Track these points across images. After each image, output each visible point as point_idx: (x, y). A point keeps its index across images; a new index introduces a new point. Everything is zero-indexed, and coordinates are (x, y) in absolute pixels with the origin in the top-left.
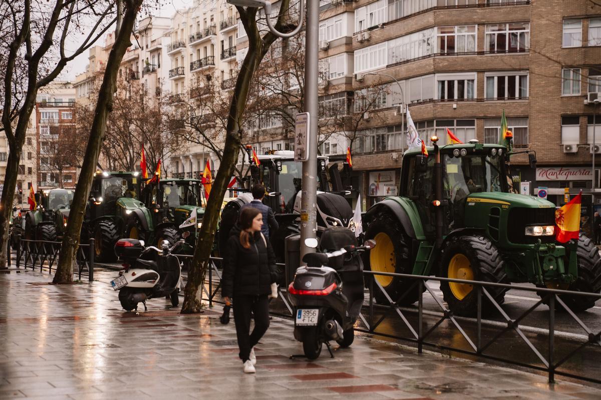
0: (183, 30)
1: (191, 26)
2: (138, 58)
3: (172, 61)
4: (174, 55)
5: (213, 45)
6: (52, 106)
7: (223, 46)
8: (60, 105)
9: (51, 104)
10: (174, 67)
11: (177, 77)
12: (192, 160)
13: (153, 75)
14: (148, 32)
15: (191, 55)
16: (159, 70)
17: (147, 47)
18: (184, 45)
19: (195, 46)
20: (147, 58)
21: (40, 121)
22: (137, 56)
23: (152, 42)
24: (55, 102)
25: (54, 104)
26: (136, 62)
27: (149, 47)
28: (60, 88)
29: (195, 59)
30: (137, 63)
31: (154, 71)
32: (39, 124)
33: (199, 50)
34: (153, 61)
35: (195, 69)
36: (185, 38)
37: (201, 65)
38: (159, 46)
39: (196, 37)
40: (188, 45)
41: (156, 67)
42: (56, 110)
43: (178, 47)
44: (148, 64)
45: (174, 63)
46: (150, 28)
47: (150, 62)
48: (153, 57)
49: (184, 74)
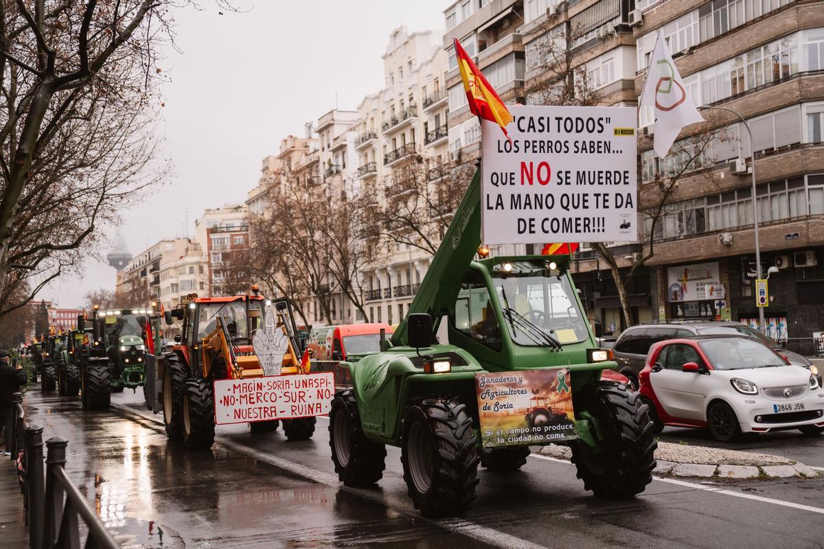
0: (372, 119)
1: (384, 112)
2: (318, 161)
3: (360, 157)
4: (362, 149)
5: (413, 130)
6: (223, 232)
7: (426, 129)
8: (232, 229)
9: (222, 229)
10: (363, 164)
11: (368, 174)
12: (390, 273)
13: (337, 178)
14: (330, 129)
15: (385, 146)
16: (343, 171)
17: (329, 146)
18: (375, 136)
19: (390, 134)
20: (330, 160)
21: (211, 247)
22: (317, 159)
23: (335, 139)
24: (227, 227)
25: (225, 229)
26: (315, 165)
27: (331, 145)
28: (232, 212)
29: (390, 149)
30: (317, 166)
31: (338, 172)
32: (211, 251)
33: (395, 139)
34: (337, 161)
35: (391, 161)
36: (377, 127)
37: (397, 156)
38: (344, 143)
39: (390, 124)
40: (380, 134)
41: (341, 168)
42: (228, 235)
43: (367, 140)
44: (331, 165)
45: (363, 159)
46: (332, 124)
47: (333, 162)
48: (337, 157)
49: (375, 171)
